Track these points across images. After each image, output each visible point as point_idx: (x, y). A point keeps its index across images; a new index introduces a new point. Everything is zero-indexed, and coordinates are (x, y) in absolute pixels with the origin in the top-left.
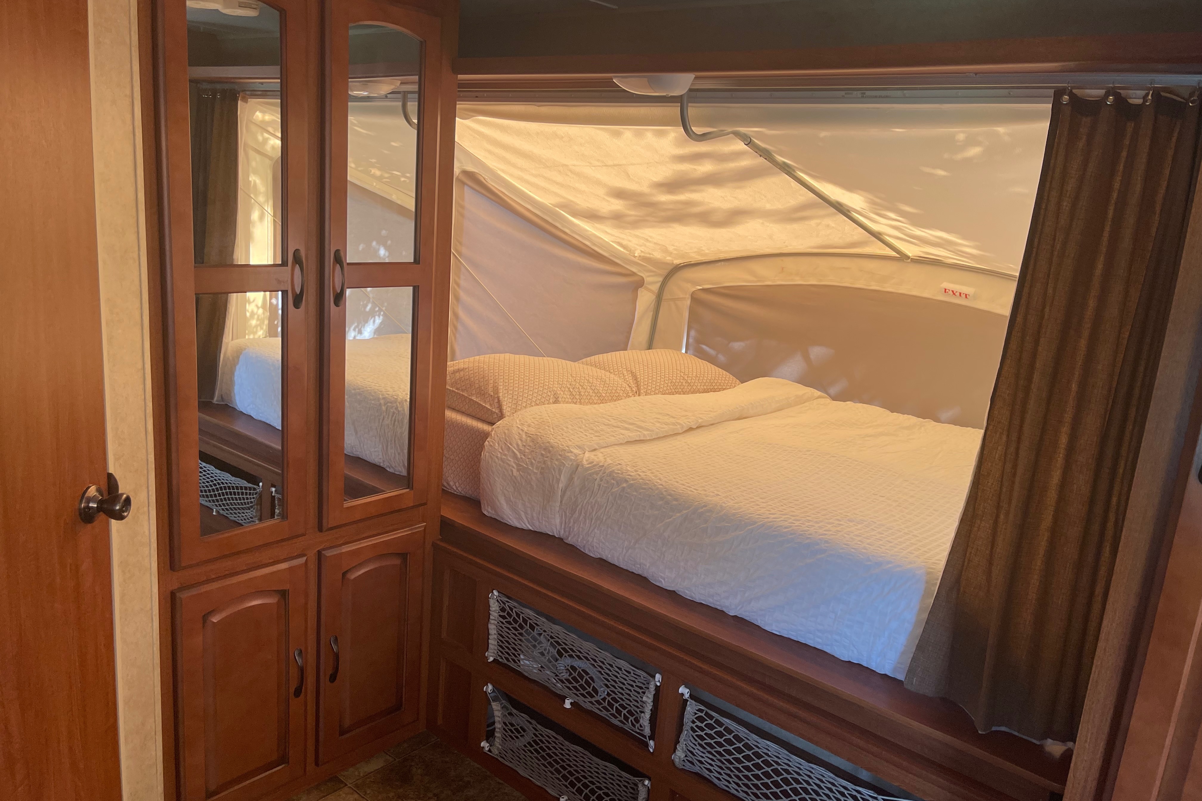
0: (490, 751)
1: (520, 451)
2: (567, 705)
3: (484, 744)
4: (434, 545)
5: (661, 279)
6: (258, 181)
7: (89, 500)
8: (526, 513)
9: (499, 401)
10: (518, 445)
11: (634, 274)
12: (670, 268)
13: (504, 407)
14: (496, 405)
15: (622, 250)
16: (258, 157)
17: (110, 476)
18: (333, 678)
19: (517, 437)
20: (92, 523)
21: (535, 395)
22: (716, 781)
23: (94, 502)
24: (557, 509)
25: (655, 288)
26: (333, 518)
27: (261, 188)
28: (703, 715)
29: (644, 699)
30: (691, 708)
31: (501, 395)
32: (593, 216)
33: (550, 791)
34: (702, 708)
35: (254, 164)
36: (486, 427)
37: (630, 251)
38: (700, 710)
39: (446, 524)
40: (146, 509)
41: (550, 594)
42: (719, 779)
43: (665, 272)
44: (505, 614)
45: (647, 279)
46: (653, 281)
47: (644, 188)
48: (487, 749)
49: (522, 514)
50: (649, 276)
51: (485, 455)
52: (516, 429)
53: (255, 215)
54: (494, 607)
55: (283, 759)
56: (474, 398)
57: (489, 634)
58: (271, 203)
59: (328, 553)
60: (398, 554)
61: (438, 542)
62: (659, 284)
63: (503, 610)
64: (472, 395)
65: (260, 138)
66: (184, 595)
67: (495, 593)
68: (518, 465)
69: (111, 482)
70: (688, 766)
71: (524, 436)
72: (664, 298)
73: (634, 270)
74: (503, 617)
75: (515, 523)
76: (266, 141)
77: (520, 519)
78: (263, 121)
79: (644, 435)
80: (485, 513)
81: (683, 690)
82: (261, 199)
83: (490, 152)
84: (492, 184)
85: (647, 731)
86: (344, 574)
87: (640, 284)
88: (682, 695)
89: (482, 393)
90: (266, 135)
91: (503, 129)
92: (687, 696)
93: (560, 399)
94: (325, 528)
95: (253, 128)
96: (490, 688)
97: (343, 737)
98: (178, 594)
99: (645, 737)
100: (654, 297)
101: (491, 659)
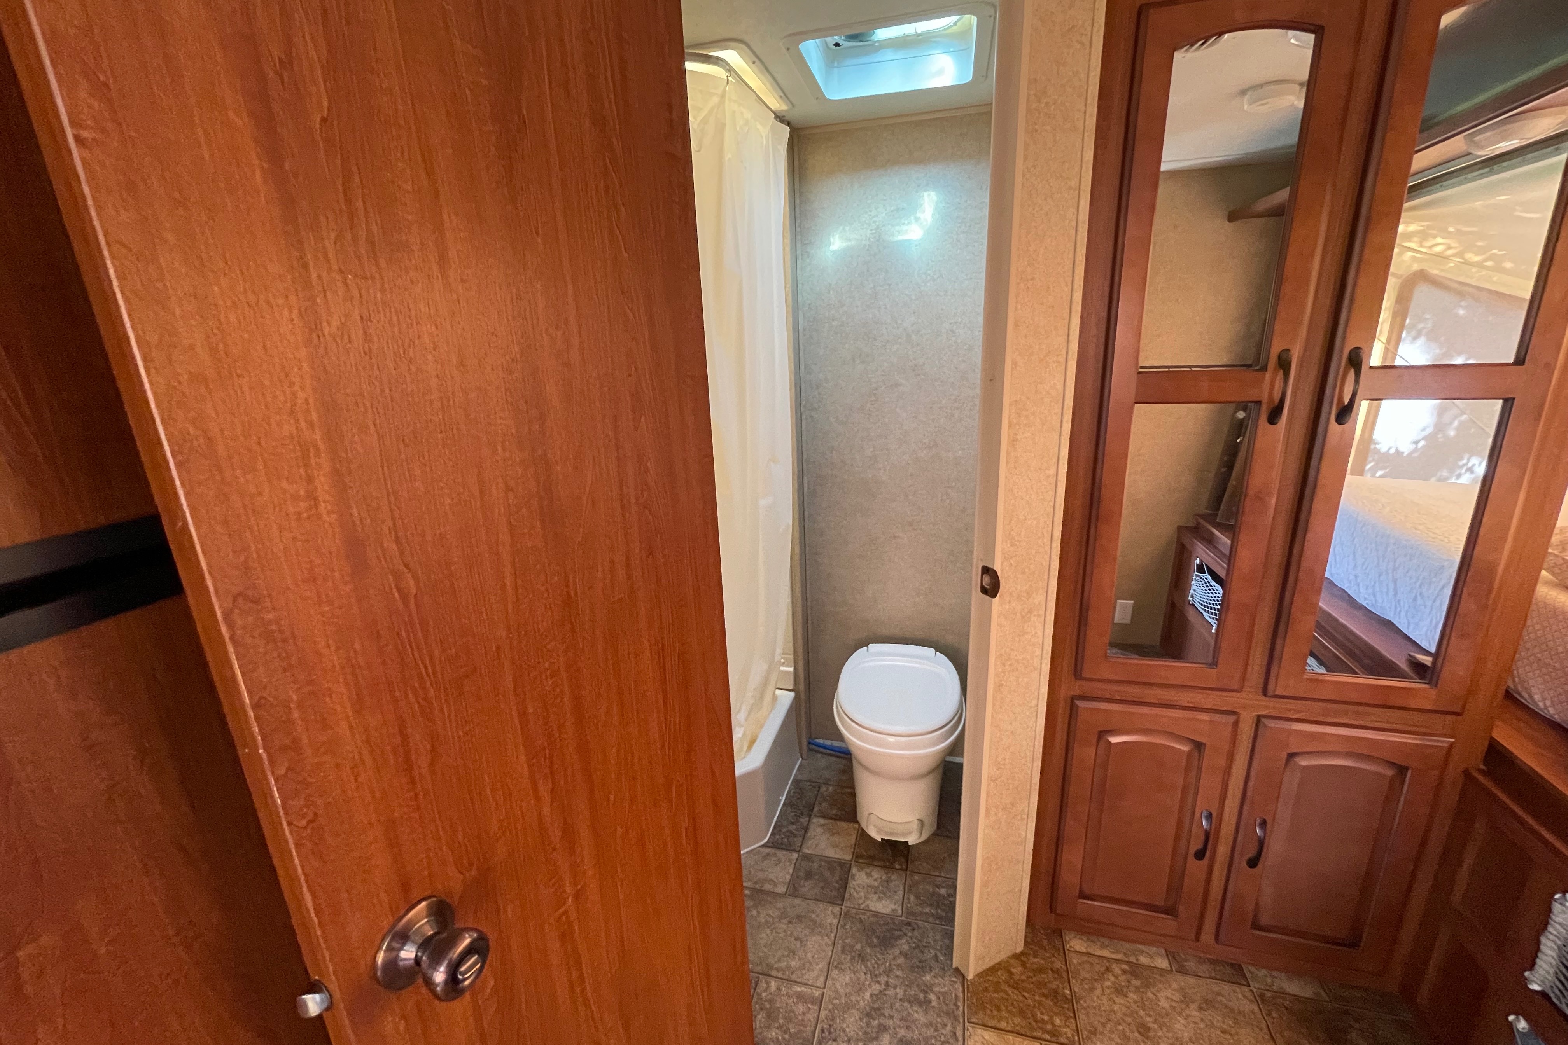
4: (1467, 773)
18: (1253, 863)
26: (1285, 685)
39: (1497, 753)
54: (1560, 918)
55: (1171, 910)
57: (1540, 950)
59: (1270, 722)
60: (1393, 764)
61: (1476, 774)
66: (1081, 705)
86: (1291, 756)
94: (1271, 692)
96: (1521, 1023)
97: (1258, 933)
98: (1076, 701)
101: (1535, 987)
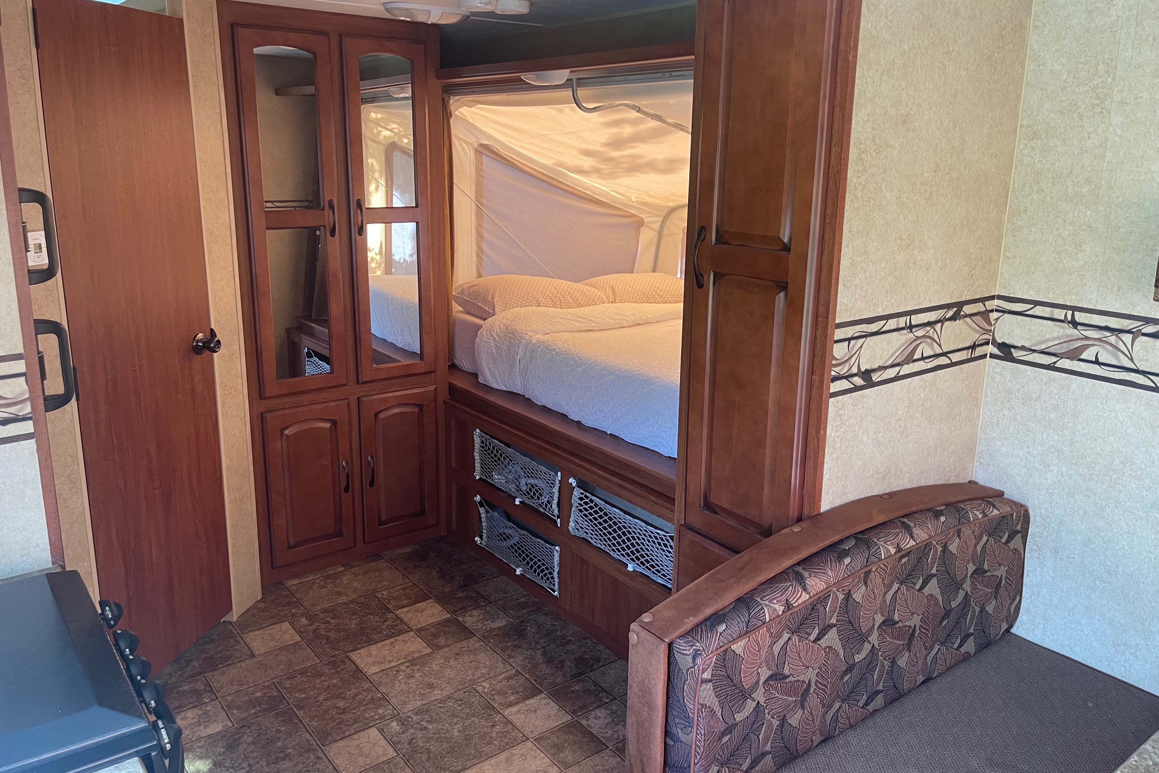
0: (481, 543)
1: (498, 336)
2: (517, 502)
3: (477, 539)
4: (444, 402)
5: (661, 219)
6: (374, 163)
7: (198, 341)
8: (501, 378)
9: (494, 306)
10: (497, 332)
11: (634, 216)
12: (667, 210)
13: (496, 309)
14: (492, 308)
15: (620, 197)
16: (374, 145)
17: (212, 330)
18: (372, 484)
19: (497, 327)
20: (200, 354)
21: (521, 301)
22: (590, 540)
23: (200, 342)
24: (518, 373)
25: (657, 226)
26: (366, 375)
27: (377, 167)
28: (583, 496)
29: (554, 490)
30: (577, 493)
31: (495, 301)
32: (581, 171)
33: (512, 566)
34: (583, 492)
35: (371, 151)
36: (480, 322)
37: (627, 197)
38: (582, 494)
39: (452, 389)
40: (238, 355)
41: (503, 426)
42: (591, 538)
43: (664, 214)
44: (484, 445)
45: (647, 219)
46: (653, 221)
47: (599, 148)
48: (479, 542)
49: (498, 379)
50: (647, 217)
51: (477, 340)
52: (498, 322)
53: (372, 188)
54: (477, 440)
55: (339, 534)
56: (479, 304)
57: (475, 460)
58: (384, 178)
59: (364, 399)
60: (416, 405)
61: (448, 400)
62: (660, 223)
63: (482, 442)
64: (479, 302)
65: (375, 131)
66: (268, 416)
67: (478, 430)
68: (496, 345)
69: (213, 333)
70: (577, 534)
71: (502, 326)
72: (664, 234)
73: (634, 212)
74: (483, 447)
75: (496, 386)
76: (379, 133)
77: (497, 382)
78: (377, 119)
79: (592, 326)
80: (480, 381)
81: (571, 480)
82: (377, 175)
83: (495, 129)
84: (503, 152)
85: (556, 512)
86: (377, 414)
87: (640, 223)
88: (571, 484)
89: (485, 300)
90: (380, 129)
91: (494, 112)
92: (574, 484)
93: (541, 304)
94: (360, 382)
95: (370, 124)
96: (478, 498)
97: (381, 527)
98: (264, 414)
99: (554, 516)
100: (656, 233)
101: (478, 477)
